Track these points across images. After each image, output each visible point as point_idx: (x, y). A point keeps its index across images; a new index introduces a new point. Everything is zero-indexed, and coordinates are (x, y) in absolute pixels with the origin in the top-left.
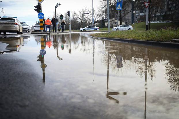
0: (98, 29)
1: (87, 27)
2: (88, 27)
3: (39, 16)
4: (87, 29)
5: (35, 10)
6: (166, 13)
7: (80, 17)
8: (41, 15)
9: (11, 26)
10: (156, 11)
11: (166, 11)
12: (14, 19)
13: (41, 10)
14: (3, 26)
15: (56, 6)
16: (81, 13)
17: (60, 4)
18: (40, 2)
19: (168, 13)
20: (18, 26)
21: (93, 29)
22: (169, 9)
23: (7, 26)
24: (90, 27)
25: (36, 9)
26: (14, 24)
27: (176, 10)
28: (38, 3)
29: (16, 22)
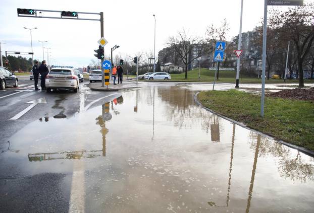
3: (104, 66)
5: (95, 55)
8: (107, 63)
9: (66, 82)
12: (70, 71)
13: (103, 56)
14: (55, 81)
17: (118, 47)
18: (103, 44)
20: (75, 80)
23: (60, 82)
25: (97, 54)
26: (71, 78)
28: (100, 47)
29: (73, 75)
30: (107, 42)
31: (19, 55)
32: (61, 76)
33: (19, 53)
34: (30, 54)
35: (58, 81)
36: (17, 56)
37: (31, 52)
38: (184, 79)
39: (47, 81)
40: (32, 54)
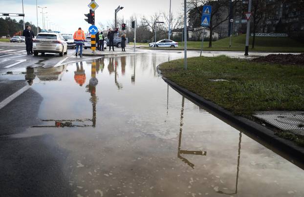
0: (176, 44)
1: (160, 41)
2: (162, 42)
3: (91, 31)
4: (160, 44)
5: (85, 20)
6: (280, 21)
7: (151, 25)
8: (93, 29)
9: (51, 46)
10: (266, 18)
11: (280, 18)
12: (55, 36)
14: (41, 45)
15: (117, 9)
16: (154, 18)
17: (122, 8)
18: (93, 8)
19: (283, 21)
20: (60, 45)
21: (169, 44)
22: (286, 16)
23: (47, 45)
24: (164, 41)
25: (87, 18)
26: (56, 42)
27: (296, 17)
28: (91, 10)
29: (58, 39)
30: (98, 6)
31: (8, 17)
32: (47, 40)
33: (8, 15)
34: (20, 15)
35: (44, 45)
36: (4, 18)
37: (22, 13)
38: (208, 48)
39: (34, 44)
40: (23, 15)
